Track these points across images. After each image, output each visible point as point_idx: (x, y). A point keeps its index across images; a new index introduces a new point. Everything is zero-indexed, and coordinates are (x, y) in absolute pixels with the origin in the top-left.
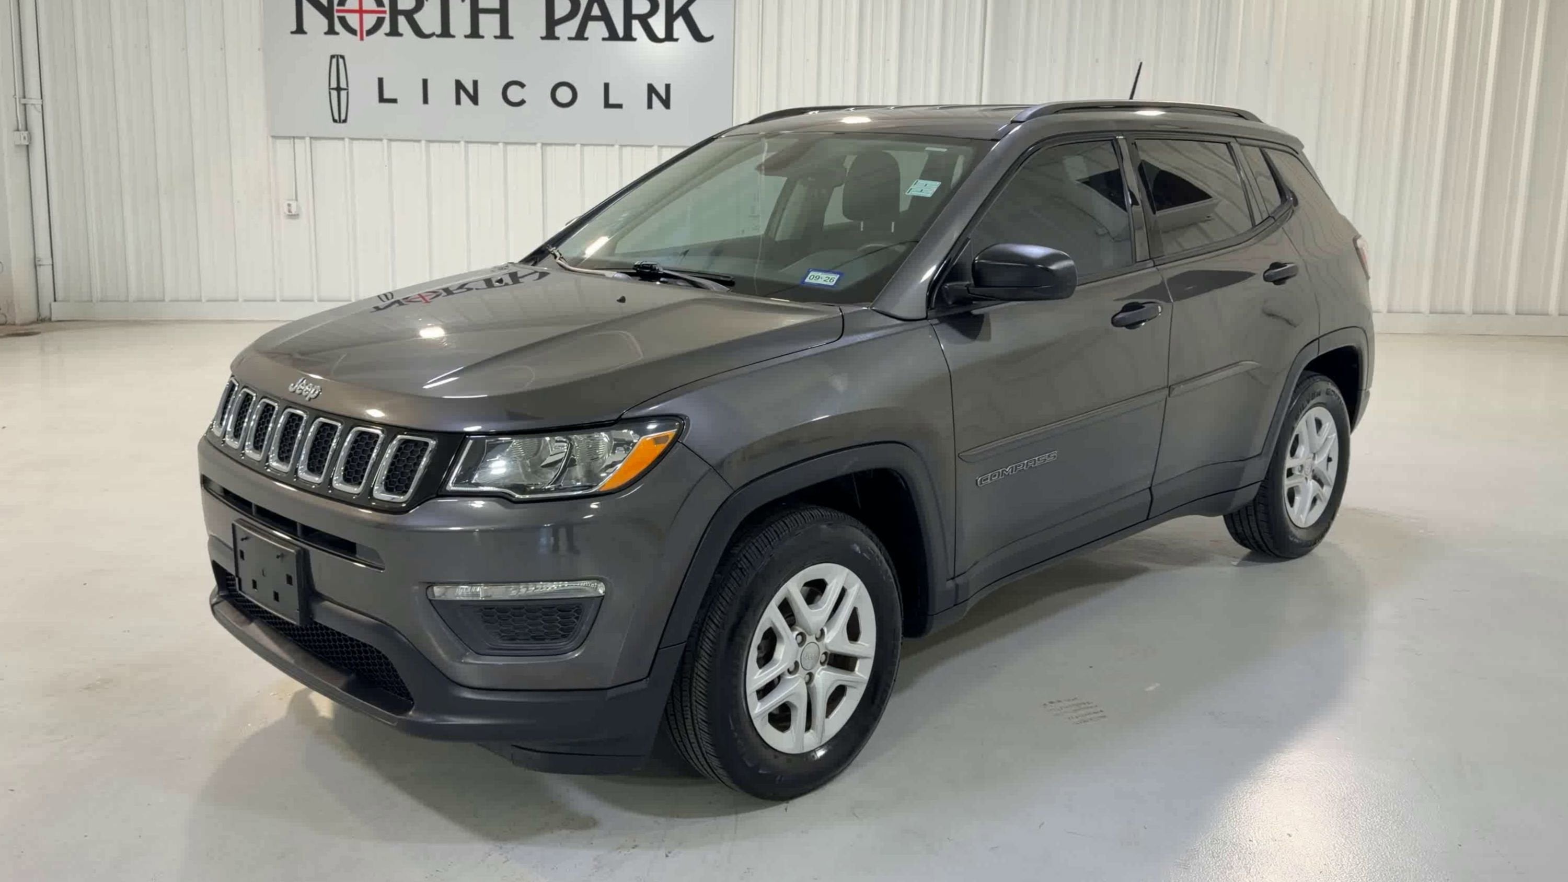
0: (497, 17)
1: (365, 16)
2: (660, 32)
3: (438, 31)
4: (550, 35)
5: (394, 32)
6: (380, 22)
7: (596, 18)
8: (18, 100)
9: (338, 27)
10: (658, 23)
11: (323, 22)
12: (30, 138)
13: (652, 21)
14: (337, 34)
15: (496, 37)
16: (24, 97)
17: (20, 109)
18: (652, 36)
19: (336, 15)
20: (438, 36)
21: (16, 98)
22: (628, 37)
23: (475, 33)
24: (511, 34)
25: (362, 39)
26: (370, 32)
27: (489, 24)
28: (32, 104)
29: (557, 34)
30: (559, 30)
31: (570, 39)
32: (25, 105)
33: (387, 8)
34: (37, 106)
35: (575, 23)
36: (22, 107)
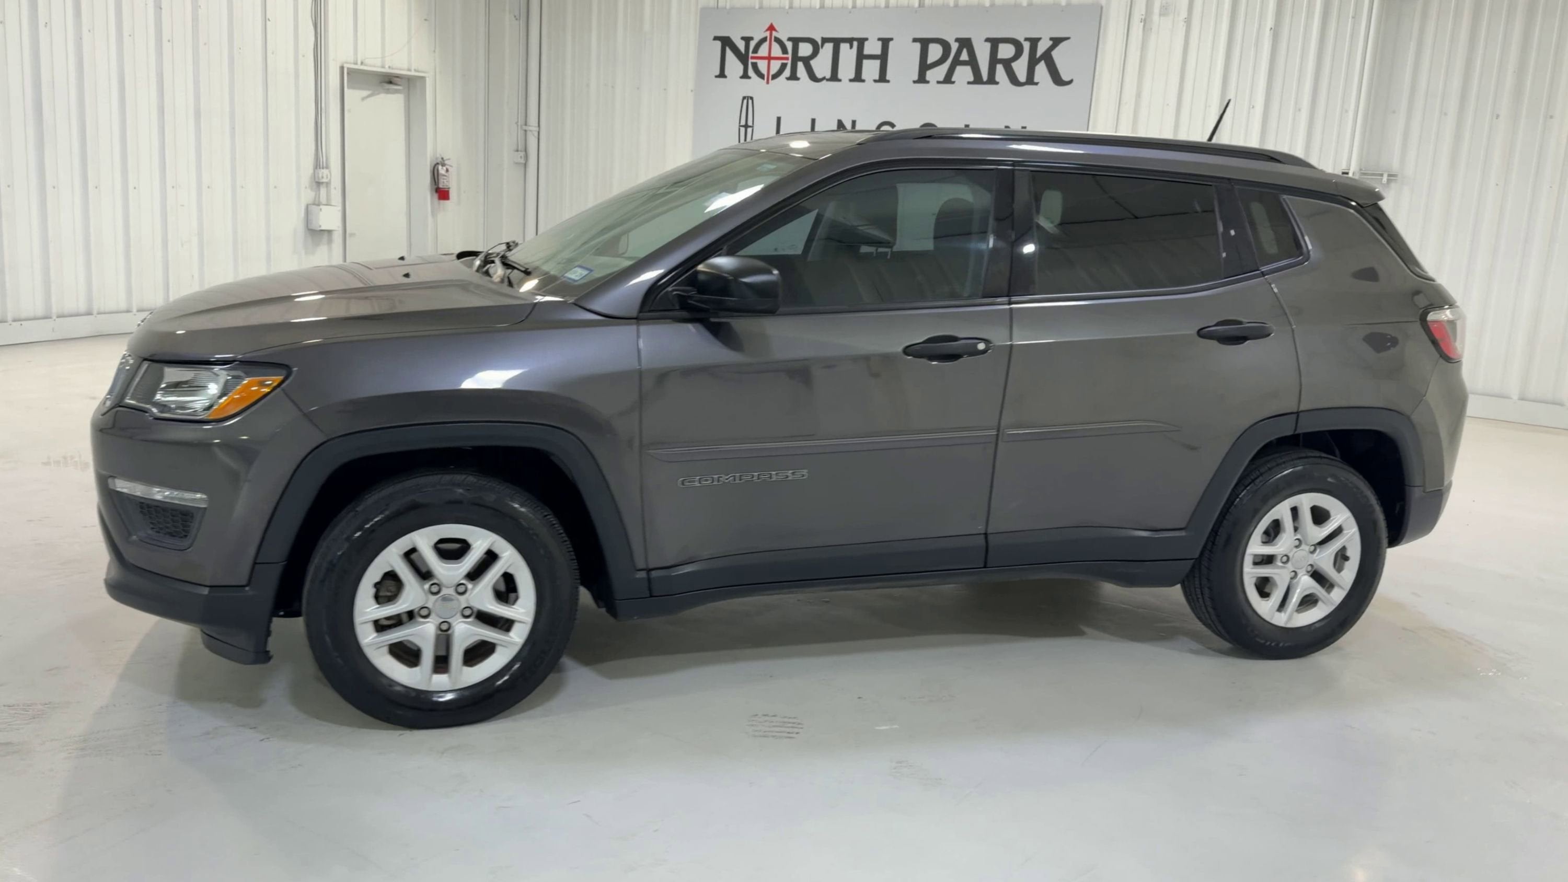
0: (877, 63)
1: (772, 62)
2: (1022, 76)
3: (828, 76)
4: (922, 79)
5: (793, 77)
6: (783, 67)
7: (964, 63)
8: (519, 127)
9: (751, 72)
10: (1020, 68)
11: (740, 67)
12: (526, 157)
13: (1015, 65)
14: (749, 78)
15: (875, 81)
16: (526, 125)
17: (521, 133)
18: (1014, 80)
19: (750, 61)
20: (828, 80)
21: (518, 126)
22: (992, 80)
23: (858, 78)
24: (887, 78)
25: (768, 83)
26: (775, 76)
27: (871, 68)
28: (531, 131)
29: (928, 78)
30: (931, 75)
31: (939, 82)
32: (526, 131)
33: (790, 55)
34: (534, 132)
35: (944, 68)
36: (523, 132)
